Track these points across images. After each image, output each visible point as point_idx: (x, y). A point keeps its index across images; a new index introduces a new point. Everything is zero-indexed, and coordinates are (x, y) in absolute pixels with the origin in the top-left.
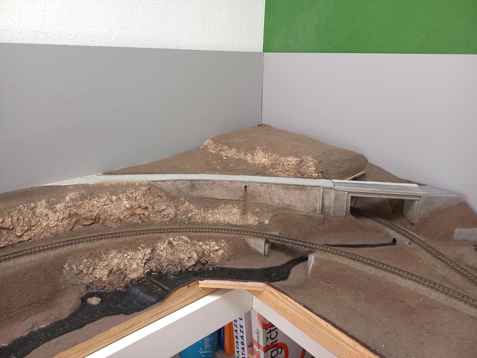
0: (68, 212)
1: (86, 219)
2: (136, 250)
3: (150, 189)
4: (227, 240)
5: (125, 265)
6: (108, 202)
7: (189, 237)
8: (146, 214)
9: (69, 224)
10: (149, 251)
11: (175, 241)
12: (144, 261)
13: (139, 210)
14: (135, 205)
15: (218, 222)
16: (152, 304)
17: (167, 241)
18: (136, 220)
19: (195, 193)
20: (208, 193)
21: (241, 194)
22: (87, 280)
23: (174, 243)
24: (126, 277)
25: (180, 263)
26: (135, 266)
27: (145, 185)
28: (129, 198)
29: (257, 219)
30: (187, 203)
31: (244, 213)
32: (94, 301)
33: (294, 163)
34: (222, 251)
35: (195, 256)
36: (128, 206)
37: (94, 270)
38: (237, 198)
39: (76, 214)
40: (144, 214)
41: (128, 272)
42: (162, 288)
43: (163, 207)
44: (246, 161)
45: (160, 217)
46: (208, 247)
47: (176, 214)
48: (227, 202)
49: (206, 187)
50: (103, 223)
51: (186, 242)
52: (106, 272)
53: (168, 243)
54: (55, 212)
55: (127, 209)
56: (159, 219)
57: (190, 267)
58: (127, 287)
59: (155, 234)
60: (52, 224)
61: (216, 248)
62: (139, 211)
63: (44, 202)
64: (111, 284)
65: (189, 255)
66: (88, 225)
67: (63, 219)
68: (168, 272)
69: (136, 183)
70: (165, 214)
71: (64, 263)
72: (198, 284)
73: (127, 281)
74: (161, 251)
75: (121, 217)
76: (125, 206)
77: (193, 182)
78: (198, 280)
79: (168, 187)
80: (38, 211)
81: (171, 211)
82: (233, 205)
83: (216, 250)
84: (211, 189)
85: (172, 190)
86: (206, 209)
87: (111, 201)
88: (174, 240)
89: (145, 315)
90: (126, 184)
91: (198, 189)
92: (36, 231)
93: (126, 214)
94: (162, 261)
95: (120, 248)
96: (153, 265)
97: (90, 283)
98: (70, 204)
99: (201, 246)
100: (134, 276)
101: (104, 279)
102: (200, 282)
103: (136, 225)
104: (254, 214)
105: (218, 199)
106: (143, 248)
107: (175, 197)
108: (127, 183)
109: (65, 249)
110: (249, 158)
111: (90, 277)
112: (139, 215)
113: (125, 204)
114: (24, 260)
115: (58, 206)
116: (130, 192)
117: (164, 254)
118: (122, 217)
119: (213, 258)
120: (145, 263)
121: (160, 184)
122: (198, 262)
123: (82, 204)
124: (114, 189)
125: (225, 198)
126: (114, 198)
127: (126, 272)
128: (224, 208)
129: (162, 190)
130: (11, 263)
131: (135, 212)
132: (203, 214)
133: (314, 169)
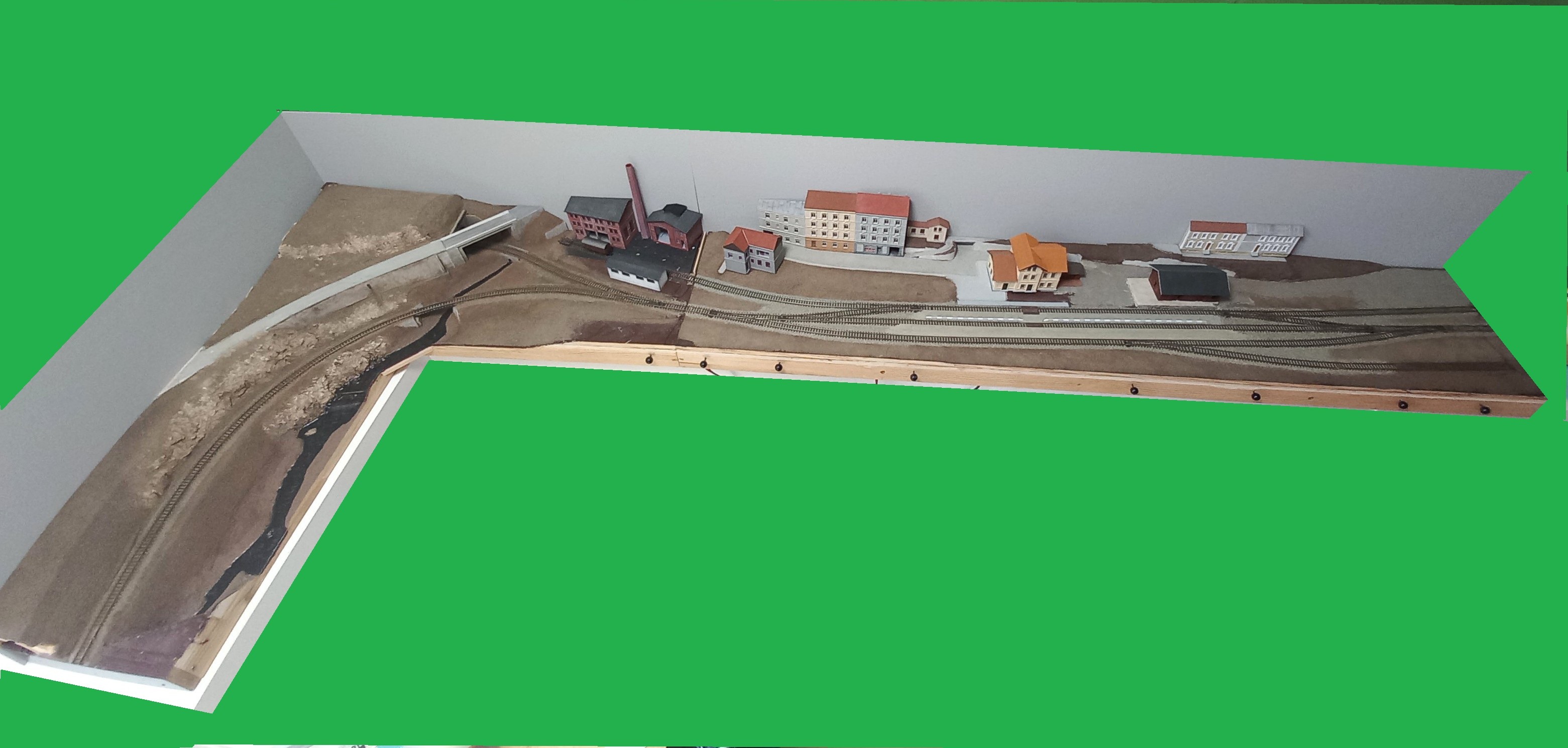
1: (238, 391)
3: (275, 335)
4: (381, 334)
5: (313, 399)
6: (246, 367)
8: (290, 354)
10: (323, 379)
11: (340, 360)
12: (326, 387)
13: (280, 356)
14: (273, 354)
15: (362, 323)
16: (359, 406)
17: (333, 364)
18: (283, 364)
19: (323, 313)
20: (334, 307)
22: (290, 426)
23: (341, 362)
24: (320, 404)
25: (355, 370)
26: (322, 395)
27: (268, 334)
28: (262, 354)
29: (395, 303)
30: (321, 325)
31: (380, 304)
32: (312, 432)
33: (397, 237)
34: (384, 344)
35: (365, 360)
37: (289, 417)
38: (366, 297)
40: (287, 355)
44: (346, 254)
45: (305, 349)
46: (370, 348)
47: (318, 338)
50: (256, 384)
51: (350, 355)
52: (302, 412)
53: (335, 364)
55: (268, 361)
56: (303, 351)
57: (366, 368)
58: (326, 409)
59: (316, 365)
61: (378, 344)
63: (186, 404)
64: (312, 415)
65: (360, 362)
66: (244, 393)
67: (217, 404)
68: (351, 383)
69: (256, 338)
70: (308, 344)
71: (261, 427)
72: (382, 375)
73: (324, 407)
74: (334, 373)
75: (268, 371)
76: (264, 360)
78: (380, 373)
79: (292, 323)
80: (190, 413)
81: (311, 339)
82: (366, 303)
83: (379, 346)
84: (336, 302)
85: (297, 323)
86: (343, 318)
87: (247, 364)
88: (338, 360)
91: (323, 309)
92: (204, 426)
93: (271, 365)
95: (296, 390)
97: (295, 425)
98: (213, 391)
99: (364, 351)
100: (326, 400)
101: (304, 417)
103: (290, 367)
104: (391, 300)
105: (348, 306)
106: (317, 380)
107: (305, 327)
108: (248, 342)
109: (251, 420)
110: (347, 248)
111: (291, 422)
112: (283, 359)
114: (227, 446)
115: (203, 399)
116: (258, 347)
117: (338, 373)
119: (380, 352)
120: (328, 388)
122: (370, 362)
123: (223, 384)
125: (354, 302)
127: (318, 402)
131: (278, 359)
132: (343, 325)
133: (420, 235)
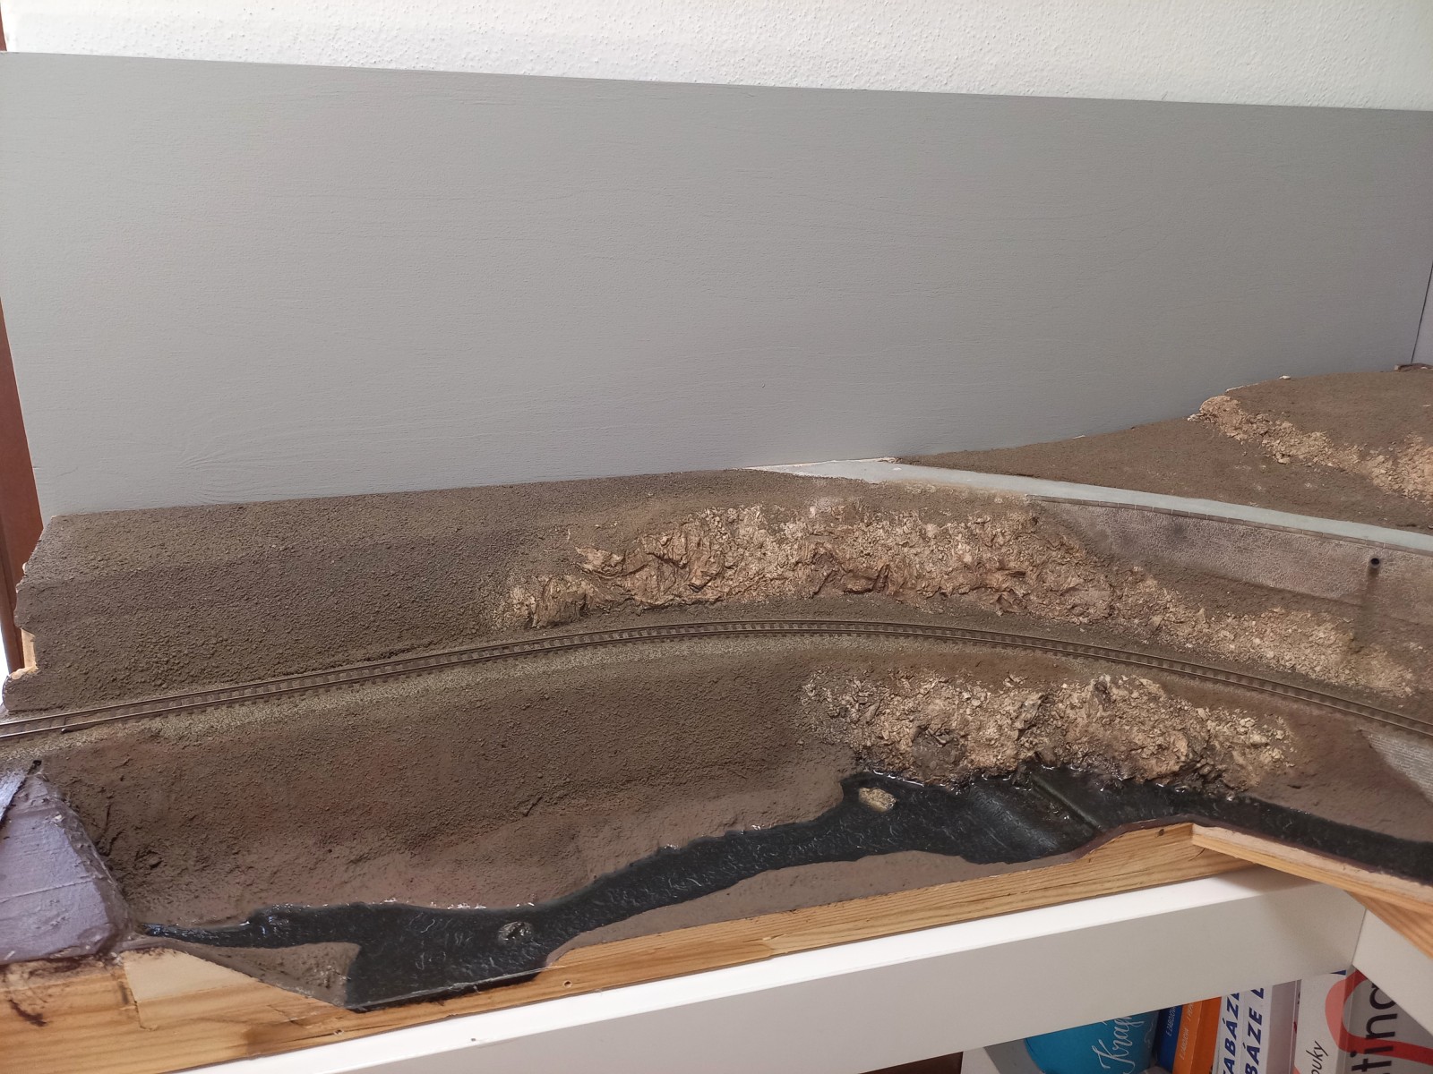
0: (813, 546)
1: (854, 574)
2: (996, 686)
3: (1035, 520)
4: (1296, 722)
5: (965, 723)
6: (915, 538)
7: (1164, 686)
8: (1020, 592)
9: (811, 580)
10: (1034, 698)
11: (1118, 687)
12: (1019, 725)
13: (999, 576)
14: (990, 560)
15: (1256, 661)
16: (1043, 853)
17: (1093, 682)
18: (986, 602)
19: (1183, 557)
20: (1226, 560)
21: (1352, 583)
22: (857, 737)
23: (1116, 693)
24: (963, 755)
25: (1129, 757)
26: (991, 731)
27: (1022, 508)
28: (972, 538)
30: (1151, 582)
31: (1357, 647)
32: (878, 799)
34: (1276, 754)
35: (1182, 746)
36: (968, 559)
37: (878, 713)
39: (831, 556)
40: (1011, 591)
41: (970, 744)
42: (1074, 814)
43: (1073, 581)
44: (1363, 481)
45: (1058, 608)
46: (1225, 729)
49: (1224, 542)
51: (1155, 699)
52: (910, 730)
53: (1096, 688)
54: (780, 542)
55: (966, 566)
56: (1055, 612)
57: (1161, 777)
58: (963, 784)
59: (1050, 655)
60: (772, 571)
61: (1257, 738)
62: (997, 579)
63: (757, 511)
64: (920, 764)
65: (1160, 740)
66: (857, 592)
67: (797, 563)
69: (995, 496)
71: (806, 677)
72: (1191, 833)
73: (965, 768)
74: (1073, 708)
77: (1181, 519)
78: (1192, 821)
79: (1093, 525)
80: (744, 531)
81: (1096, 598)
82: (1316, 613)
83: (1255, 746)
84: (1240, 550)
86: (1217, 610)
87: (923, 536)
88: (1114, 682)
89: (1027, 877)
90: (965, 495)
91: (1193, 545)
92: (733, 581)
93: (961, 580)
94: (1070, 736)
95: (951, 671)
96: (1045, 741)
97: (865, 747)
98: (819, 528)
99: (1202, 722)
100: (987, 759)
101: (903, 747)
102: (1197, 828)
103: (987, 616)
104: (1400, 656)
105: (1260, 587)
106: (1017, 686)
107: (1112, 558)
108: (970, 493)
109: (806, 643)
110: (1378, 470)
111: (867, 731)
112: (997, 591)
113: (961, 552)
114: (713, 648)
115: (790, 528)
116: (979, 520)
117: (1081, 717)
118: (948, 588)
119: (1242, 767)
120: (1022, 732)
121: (1068, 512)
122: (1188, 768)
123: (847, 532)
124: (934, 505)
125: (1288, 586)
126: (931, 529)
127: (966, 743)
128: (1281, 617)
129: (1072, 528)
130: (684, 648)
131: (987, 582)
132: (1203, 626)
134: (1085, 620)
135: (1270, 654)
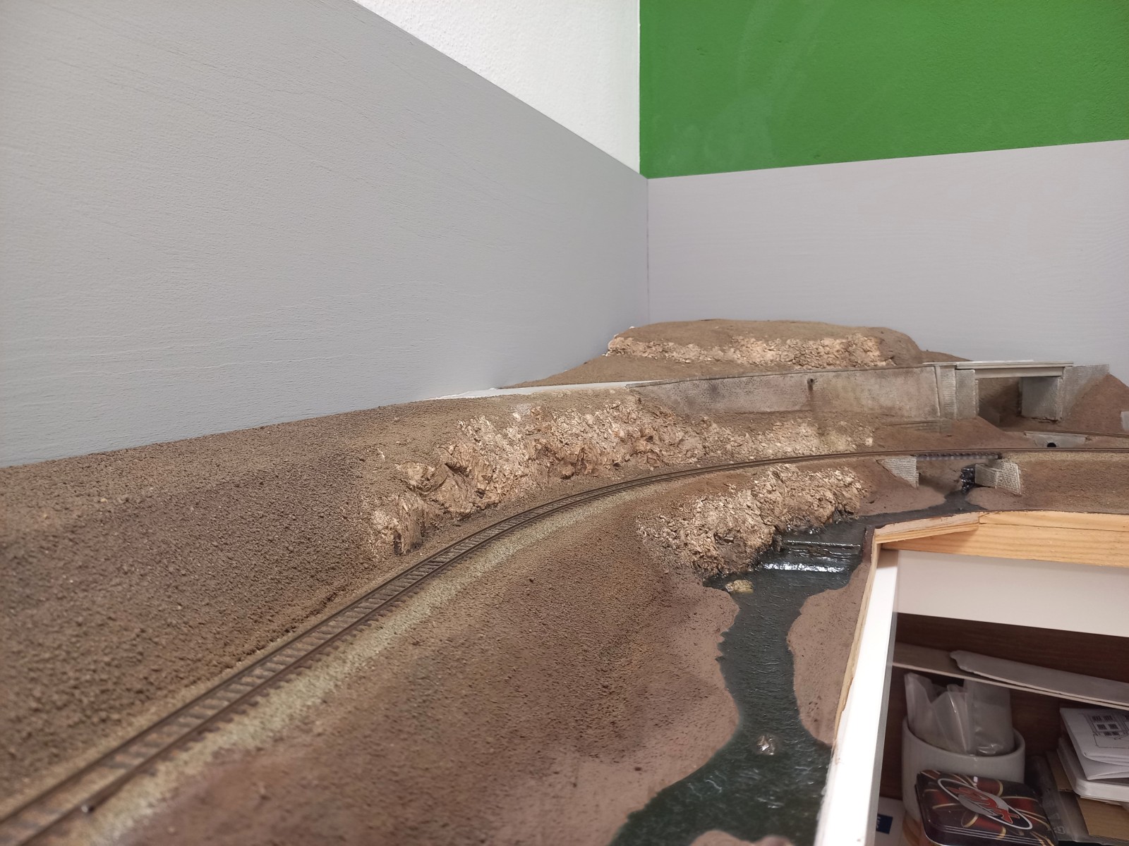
1: (564, 461)
3: (639, 401)
6: (585, 426)
8: (656, 450)
13: (642, 442)
14: (633, 431)
18: (643, 463)
19: (722, 406)
20: (743, 401)
21: (803, 398)
27: (627, 394)
28: (615, 419)
29: (849, 439)
30: (715, 425)
31: (822, 433)
33: (838, 347)
36: (622, 434)
37: (686, 535)
38: (797, 408)
40: (652, 451)
43: (680, 435)
45: (680, 456)
47: (705, 447)
48: (783, 415)
49: (738, 390)
50: (594, 470)
54: (511, 443)
55: (622, 440)
56: (679, 459)
57: (829, 518)
62: (642, 445)
63: (485, 420)
66: (569, 477)
70: (688, 448)
73: (751, 553)
75: (616, 459)
76: (617, 435)
77: (713, 381)
79: (669, 397)
81: (694, 443)
82: (795, 420)
85: (676, 402)
87: (587, 424)
90: (591, 393)
91: (724, 397)
93: (623, 451)
100: (757, 541)
104: (842, 431)
105: (763, 413)
106: (737, 490)
107: (688, 416)
112: (645, 453)
113: (617, 429)
118: (618, 459)
121: (653, 392)
125: (775, 409)
126: (589, 418)
127: (741, 535)
128: (781, 427)
129: (659, 402)
131: (637, 448)
132: (751, 444)
133: (877, 353)
134: (695, 460)
135: (789, 449)
